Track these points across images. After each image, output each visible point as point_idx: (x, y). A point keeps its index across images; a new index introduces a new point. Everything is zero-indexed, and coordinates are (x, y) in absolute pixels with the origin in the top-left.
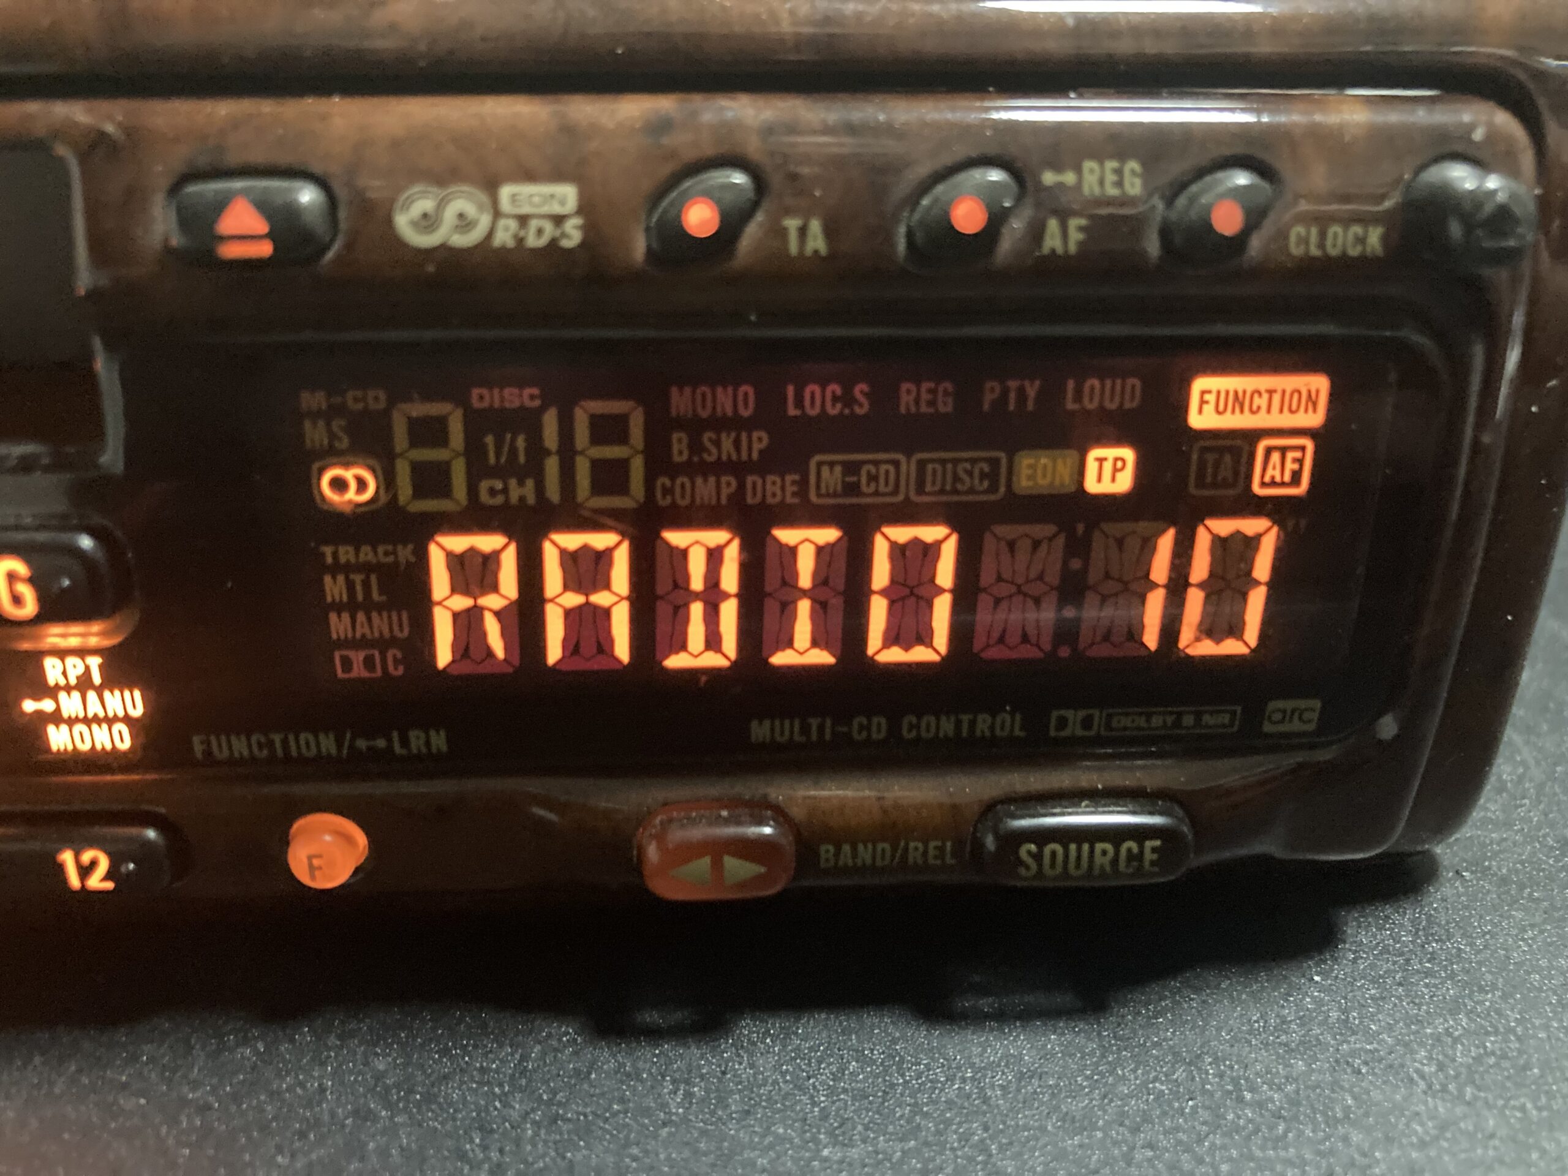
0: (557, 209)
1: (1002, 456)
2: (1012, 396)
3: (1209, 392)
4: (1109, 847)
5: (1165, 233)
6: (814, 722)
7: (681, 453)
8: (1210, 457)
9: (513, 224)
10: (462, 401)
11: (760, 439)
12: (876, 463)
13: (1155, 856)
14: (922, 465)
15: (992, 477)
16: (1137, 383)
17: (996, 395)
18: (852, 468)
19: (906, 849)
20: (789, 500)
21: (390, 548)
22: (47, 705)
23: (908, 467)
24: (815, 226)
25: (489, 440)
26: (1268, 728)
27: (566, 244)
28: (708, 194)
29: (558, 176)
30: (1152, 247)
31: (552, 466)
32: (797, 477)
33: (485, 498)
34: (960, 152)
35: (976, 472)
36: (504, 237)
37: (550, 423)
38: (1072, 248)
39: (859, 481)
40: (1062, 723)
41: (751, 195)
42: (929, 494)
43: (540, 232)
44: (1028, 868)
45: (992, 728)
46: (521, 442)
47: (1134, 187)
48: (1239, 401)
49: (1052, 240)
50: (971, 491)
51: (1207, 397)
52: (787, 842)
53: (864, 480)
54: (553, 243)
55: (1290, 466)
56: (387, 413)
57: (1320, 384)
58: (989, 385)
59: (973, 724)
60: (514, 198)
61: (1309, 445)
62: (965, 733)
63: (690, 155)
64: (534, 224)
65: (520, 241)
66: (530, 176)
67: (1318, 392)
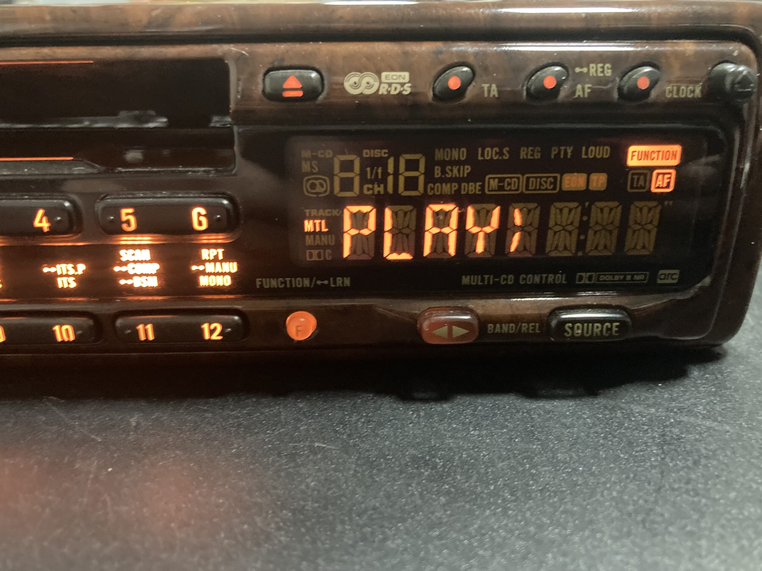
0: (402, 81)
1: (558, 176)
2: (562, 152)
3: (635, 152)
4: (599, 325)
5: (620, 89)
6: (486, 277)
7: (438, 174)
8: (636, 177)
9: (386, 86)
10: (360, 155)
11: (468, 169)
12: (511, 178)
13: (617, 329)
14: (528, 179)
15: (554, 183)
16: (609, 148)
17: (556, 152)
18: (501, 180)
19: (521, 327)
20: (477, 192)
21: (330, 210)
22: (201, 268)
23: (523, 179)
24: (494, 87)
25: (368, 169)
26: (659, 281)
27: (405, 93)
28: (456, 75)
29: (402, 69)
30: (616, 95)
31: (390, 179)
32: (480, 183)
33: (366, 192)
34: (545, 61)
35: (548, 181)
36: (383, 91)
37: (391, 162)
38: (586, 96)
39: (504, 185)
40: (581, 278)
41: (471, 75)
42: (531, 190)
43: (396, 89)
44: (568, 333)
45: (554, 280)
46: (380, 170)
47: (609, 73)
48: (646, 155)
49: (579, 93)
50: (546, 189)
51: (635, 154)
52: (475, 322)
53: (506, 185)
54: (400, 93)
55: (666, 181)
56: (332, 159)
57: (677, 149)
58: (553, 148)
59: (547, 278)
60: (386, 77)
61: (673, 172)
62: (544, 282)
63: (449, 62)
64: (394, 86)
65: (389, 92)
66: (392, 69)
67: (677, 151)
